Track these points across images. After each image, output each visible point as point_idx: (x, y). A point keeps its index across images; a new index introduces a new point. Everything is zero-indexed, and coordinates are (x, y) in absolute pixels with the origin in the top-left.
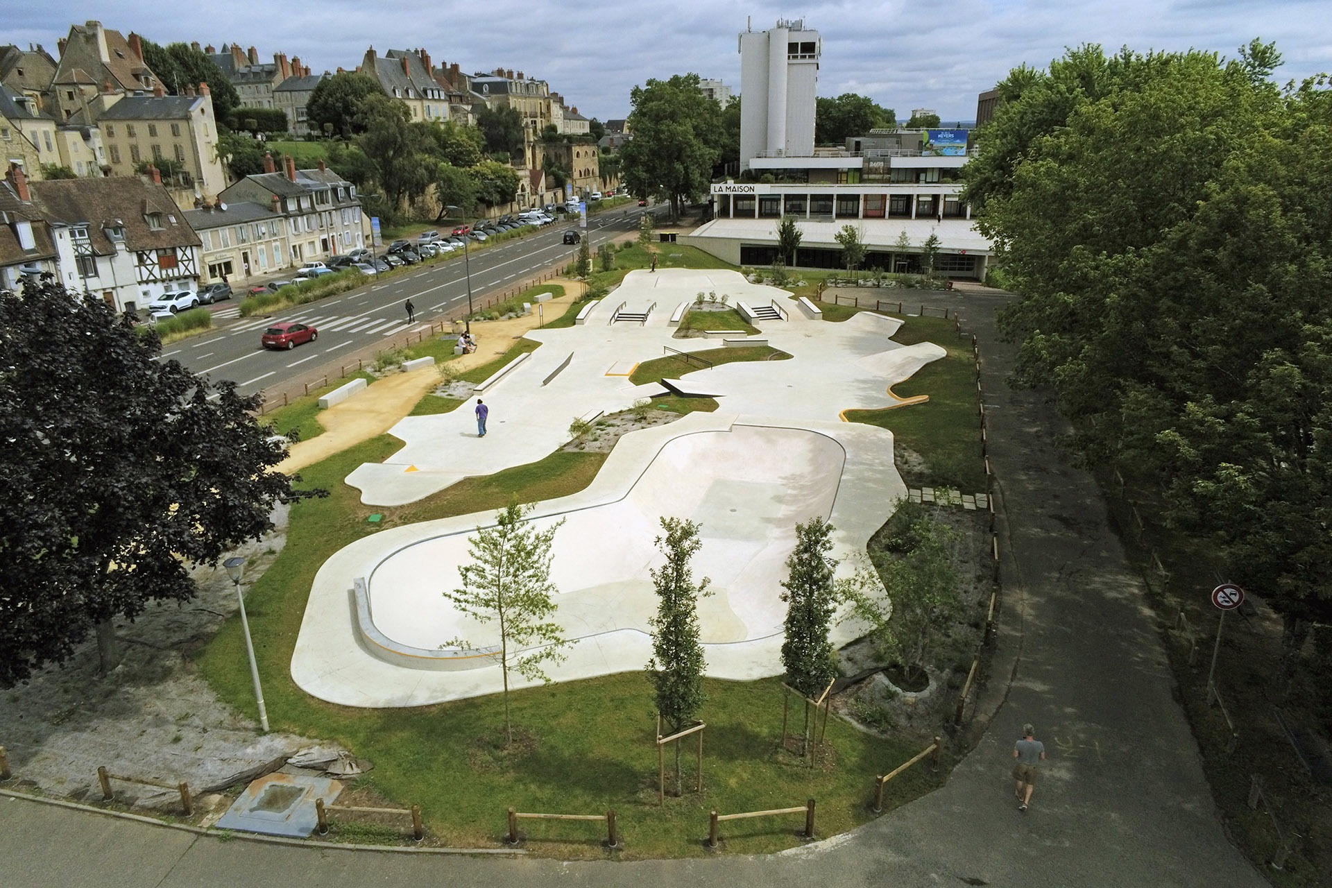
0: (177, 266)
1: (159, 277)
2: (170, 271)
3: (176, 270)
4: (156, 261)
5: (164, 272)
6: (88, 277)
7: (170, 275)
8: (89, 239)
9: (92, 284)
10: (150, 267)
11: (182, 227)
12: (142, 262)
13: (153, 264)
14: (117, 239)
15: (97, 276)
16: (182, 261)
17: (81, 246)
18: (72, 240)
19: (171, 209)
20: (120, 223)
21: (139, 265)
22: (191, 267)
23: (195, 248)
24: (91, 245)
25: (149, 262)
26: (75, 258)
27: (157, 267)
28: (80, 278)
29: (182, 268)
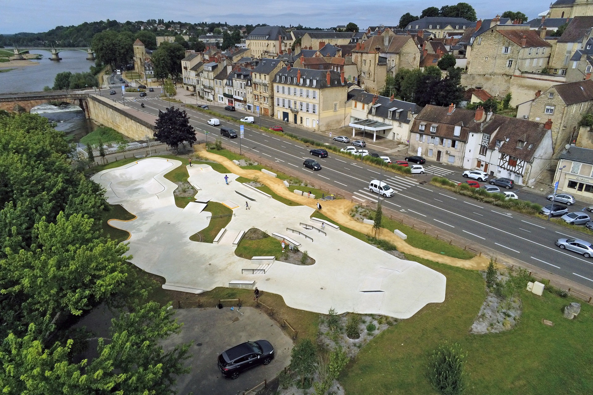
2: (511, 167)
6: (483, 155)
7: (511, 169)
8: (489, 141)
9: (482, 158)
10: (504, 162)
11: (530, 151)
12: (502, 158)
13: (506, 161)
14: (498, 145)
15: (485, 156)
16: (518, 165)
17: (485, 142)
18: (483, 139)
19: (536, 142)
20: (508, 140)
21: (501, 159)
22: (521, 170)
23: (526, 163)
24: (488, 143)
25: (505, 159)
26: (482, 146)
27: (507, 163)
28: (480, 154)
29: (517, 169)
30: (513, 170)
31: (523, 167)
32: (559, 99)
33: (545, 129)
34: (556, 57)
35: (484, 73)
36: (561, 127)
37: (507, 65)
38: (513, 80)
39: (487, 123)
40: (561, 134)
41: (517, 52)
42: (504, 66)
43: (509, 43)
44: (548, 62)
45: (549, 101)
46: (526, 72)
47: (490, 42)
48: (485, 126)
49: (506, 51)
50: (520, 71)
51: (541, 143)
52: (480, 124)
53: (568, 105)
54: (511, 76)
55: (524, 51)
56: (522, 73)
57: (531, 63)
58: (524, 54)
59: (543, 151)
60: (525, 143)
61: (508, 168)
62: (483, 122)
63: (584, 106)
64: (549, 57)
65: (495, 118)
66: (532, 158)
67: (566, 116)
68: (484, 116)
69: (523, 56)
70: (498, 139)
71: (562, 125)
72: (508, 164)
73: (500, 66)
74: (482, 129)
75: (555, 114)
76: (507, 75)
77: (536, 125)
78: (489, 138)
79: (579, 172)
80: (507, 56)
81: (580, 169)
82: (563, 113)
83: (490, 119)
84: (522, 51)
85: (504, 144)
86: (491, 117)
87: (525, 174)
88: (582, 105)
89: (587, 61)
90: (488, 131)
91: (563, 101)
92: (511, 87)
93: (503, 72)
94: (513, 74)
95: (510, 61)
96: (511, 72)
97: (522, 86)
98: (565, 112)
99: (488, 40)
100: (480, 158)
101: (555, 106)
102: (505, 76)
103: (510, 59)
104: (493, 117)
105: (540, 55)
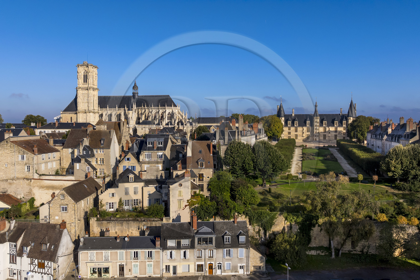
0: (44, 269)
1: (37, 271)
2: (41, 270)
3: (44, 270)
4: (37, 264)
5: (39, 269)
6: (13, 263)
7: (41, 271)
8: (16, 249)
9: (13, 266)
10: (34, 266)
11: (54, 251)
12: (32, 263)
13: (36, 265)
14: (25, 251)
15: (16, 263)
16: (47, 267)
17: (13, 251)
18: (10, 248)
19: (56, 242)
20: (33, 244)
21: (30, 264)
22: (50, 270)
23: (52, 263)
24: (16, 251)
25: (34, 263)
26: (10, 254)
27: (37, 266)
28: (10, 263)
29: (46, 270)
30: (44, 272)
31: (51, 267)
32: (69, 199)
33: (61, 229)
34: (65, 160)
35: (7, 178)
36: (76, 221)
37: (26, 170)
38: (34, 182)
39: (12, 231)
40: (78, 227)
41: (32, 159)
42: (24, 171)
43: (24, 152)
44: (60, 164)
45: (62, 201)
46: (43, 175)
47: (7, 151)
48: (10, 234)
49: (23, 158)
50: (38, 174)
51: (61, 242)
52: (5, 234)
53: (76, 203)
54: (31, 179)
55: (38, 158)
56: (40, 175)
57: (46, 166)
58: (38, 160)
59: (65, 248)
60: (48, 244)
61: (39, 271)
62: (8, 231)
63: (90, 199)
64: (60, 160)
65: (18, 225)
66: (57, 257)
67: (77, 212)
68: (7, 225)
69: (38, 162)
70: (24, 245)
71: (76, 219)
72: (38, 268)
73: (20, 171)
74: (7, 238)
75: (69, 211)
76: (28, 179)
77: (54, 226)
78: (16, 246)
79: (95, 259)
80: (24, 162)
81: (95, 256)
82: (75, 210)
83: (14, 227)
84: (35, 157)
85: (31, 249)
86: (15, 225)
87: (54, 274)
88: (88, 200)
89: (86, 163)
90: (13, 239)
91: (73, 201)
92: (33, 189)
93: (23, 176)
94: (32, 177)
95: (28, 166)
96: (30, 175)
97: (42, 187)
98: (76, 209)
99: (5, 149)
100: (11, 268)
101: (67, 205)
102: (25, 180)
103: (27, 165)
104: (17, 225)
105: (52, 158)
